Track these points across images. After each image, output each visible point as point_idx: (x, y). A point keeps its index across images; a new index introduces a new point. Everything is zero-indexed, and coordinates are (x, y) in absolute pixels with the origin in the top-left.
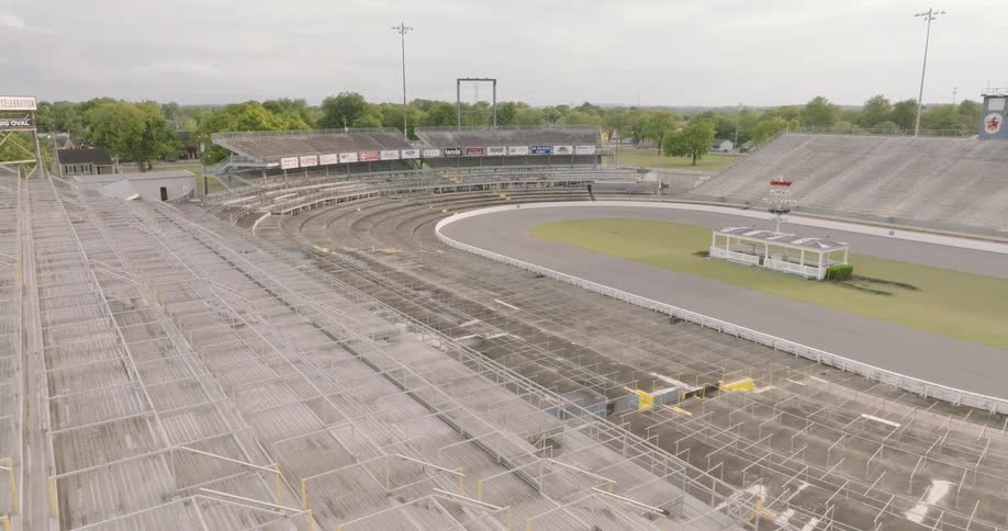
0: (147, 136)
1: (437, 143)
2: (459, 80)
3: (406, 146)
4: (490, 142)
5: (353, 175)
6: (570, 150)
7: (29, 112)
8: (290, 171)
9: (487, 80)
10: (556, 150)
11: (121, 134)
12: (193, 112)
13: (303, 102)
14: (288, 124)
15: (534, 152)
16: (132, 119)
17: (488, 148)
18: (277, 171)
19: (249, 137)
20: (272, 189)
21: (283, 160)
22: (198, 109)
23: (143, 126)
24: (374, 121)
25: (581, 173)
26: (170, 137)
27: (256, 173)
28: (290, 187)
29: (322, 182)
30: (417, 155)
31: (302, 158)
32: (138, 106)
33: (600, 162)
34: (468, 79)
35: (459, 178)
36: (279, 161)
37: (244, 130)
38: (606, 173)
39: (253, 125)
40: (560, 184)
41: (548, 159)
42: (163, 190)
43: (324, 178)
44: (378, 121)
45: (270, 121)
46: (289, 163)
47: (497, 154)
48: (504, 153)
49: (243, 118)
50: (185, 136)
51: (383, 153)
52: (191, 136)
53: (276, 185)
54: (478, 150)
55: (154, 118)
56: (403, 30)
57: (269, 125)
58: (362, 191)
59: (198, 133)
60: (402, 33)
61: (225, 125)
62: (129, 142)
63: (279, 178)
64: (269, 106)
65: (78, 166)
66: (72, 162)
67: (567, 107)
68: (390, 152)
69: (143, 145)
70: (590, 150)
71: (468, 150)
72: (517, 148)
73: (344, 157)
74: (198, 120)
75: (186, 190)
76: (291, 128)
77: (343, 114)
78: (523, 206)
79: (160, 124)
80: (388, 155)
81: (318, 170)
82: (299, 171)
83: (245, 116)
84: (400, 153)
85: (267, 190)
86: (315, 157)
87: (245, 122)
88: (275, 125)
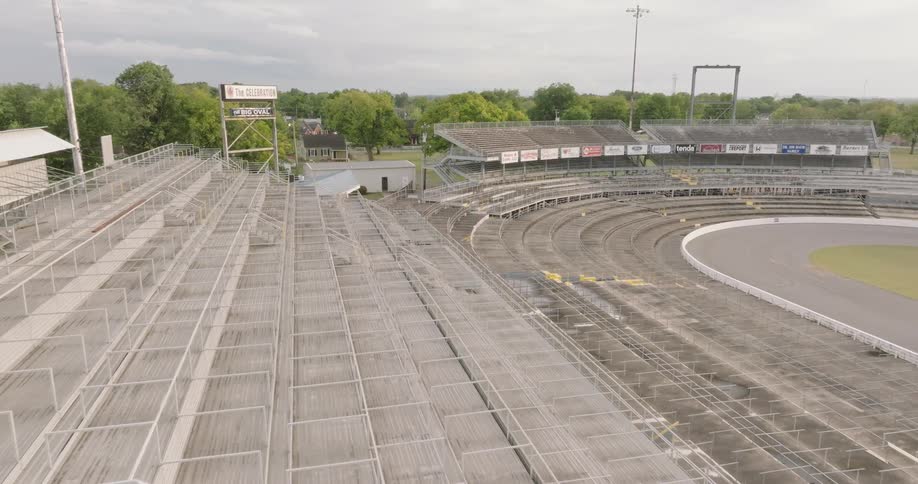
0: (377, 125)
1: (667, 138)
2: (695, 69)
3: (631, 141)
4: (730, 138)
5: (571, 171)
6: (832, 150)
7: (270, 101)
8: (511, 166)
9: (728, 67)
10: (814, 150)
11: (354, 121)
12: (420, 102)
13: (516, 92)
14: (506, 114)
15: (784, 151)
16: (365, 108)
17: (728, 146)
18: (496, 165)
19: (469, 128)
20: (490, 185)
21: (503, 154)
22: (424, 99)
23: (373, 115)
24: (583, 111)
25: (847, 179)
26: (396, 125)
27: (475, 167)
28: (508, 183)
29: (540, 178)
30: (644, 151)
31: (523, 152)
32: (373, 96)
33: (870, 165)
34: (707, 67)
35: (693, 179)
36: (500, 156)
37: (465, 121)
38: (880, 180)
39: (473, 115)
40: (820, 192)
41: (802, 160)
42: (385, 180)
43: (542, 174)
44: (587, 113)
45: (490, 111)
46: (509, 157)
47: (738, 152)
48: (746, 151)
49: (464, 108)
50: (410, 124)
51: (607, 148)
52: (415, 124)
53: (493, 180)
54: (716, 147)
55: (384, 107)
56: (638, 13)
57: (488, 116)
58: (584, 190)
59: (422, 122)
60: (637, 16)
61: (447, 115)
62: (361, 129)
63: (497, 173)
64: (487, 96)
65: (319, 150)
66: (313, 146)
67: (773, 99)
68: (614, 147)
69: (373, 132)
70: (861, 151)
71: (703, 147)
72: (763, 146)
73: (565, 152)
74: (423, 108)
75: (405, 182)
76: (510, 119)
77: (554, 105)
78: (783, 220)
79: (388, 113)
80: (613, 150)
81: (539, 164)
82: (518, 165)
83: (466, 106)
84: (626, 148)
85: (485, 186)
86: (536, 151)
87: (466, 112)
88: (494, 115)
